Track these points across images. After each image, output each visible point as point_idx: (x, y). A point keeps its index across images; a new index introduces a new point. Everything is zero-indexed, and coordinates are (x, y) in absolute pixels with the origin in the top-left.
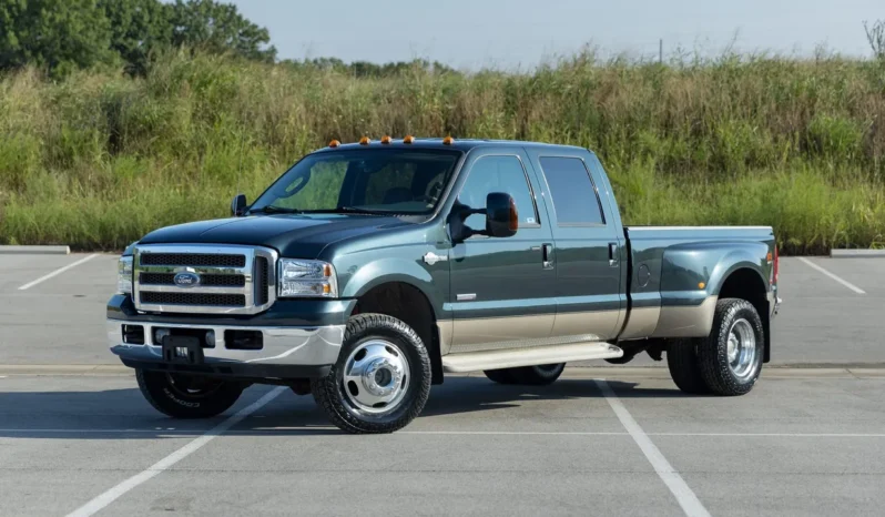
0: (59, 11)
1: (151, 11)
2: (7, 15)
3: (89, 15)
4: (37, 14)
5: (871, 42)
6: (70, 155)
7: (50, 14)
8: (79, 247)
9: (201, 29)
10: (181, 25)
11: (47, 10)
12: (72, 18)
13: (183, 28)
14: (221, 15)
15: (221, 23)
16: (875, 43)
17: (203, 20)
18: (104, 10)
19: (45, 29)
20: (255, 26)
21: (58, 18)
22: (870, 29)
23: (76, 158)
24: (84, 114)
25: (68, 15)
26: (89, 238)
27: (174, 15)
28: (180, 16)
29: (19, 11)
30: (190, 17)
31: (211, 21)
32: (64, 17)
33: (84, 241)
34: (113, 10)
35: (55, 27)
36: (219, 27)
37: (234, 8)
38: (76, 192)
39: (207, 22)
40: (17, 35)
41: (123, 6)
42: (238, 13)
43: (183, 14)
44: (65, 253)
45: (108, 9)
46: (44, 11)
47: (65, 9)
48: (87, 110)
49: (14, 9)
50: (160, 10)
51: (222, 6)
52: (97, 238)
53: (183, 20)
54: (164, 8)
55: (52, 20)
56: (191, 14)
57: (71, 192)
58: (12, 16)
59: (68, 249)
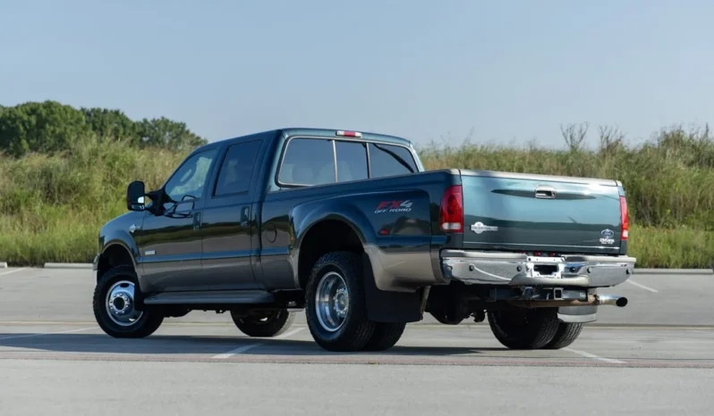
0: (59, 126)
1: (124, 126)
2: (21, 128)
3: (80, 129)
4: (43, 127)
5: (566, 139)
6: (18, 205)
7: (52, 128)
8: (14, 263)
9: (160, 139)
10: (145, 136)
11: (50, 124)
12: (68, 131)
13: (148, 138)
14: (174, 130)
15: (175, 135)
16: (569, 139)
17: (162, 133)
18: (91, 125)
19: (48, 138)
20: (198, 138)
21: (58, 131)
22: (564, 130)
23: (22, 208)
24: (29, 178)
25: (65, 129)
26: (22, 258)
27: (141, 129)
28: (145, 130)
29: (30, 126)
30: (152, 131)
31: (167, 134)
32: (63, 129)
33: (18, 260)
34: (97, 125)
35: (56, 137)
36: (174, 138)
37: (184, 125)
38: (17, 229)
39: (165, 134)
40: (28, 141)
41: (105, 123)
42: (186, 129)
43: (147, 129)
44: (3, 267)
45: (94, 125)
46: (47, 126)
47: (64, 125)
48: (31, 176)
49: (27, 124)
50: (131, 125)
51: (176, 124)
52: (26, 258)
53: (147, 132)
54: (134, 124)
55: (53, 132)
56: (153, 129)
57: (14, 229)
58: (25, 128)
59: (6, 264)
